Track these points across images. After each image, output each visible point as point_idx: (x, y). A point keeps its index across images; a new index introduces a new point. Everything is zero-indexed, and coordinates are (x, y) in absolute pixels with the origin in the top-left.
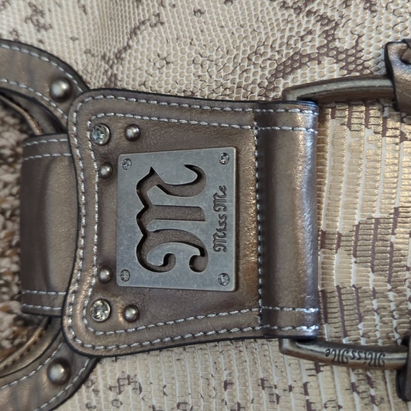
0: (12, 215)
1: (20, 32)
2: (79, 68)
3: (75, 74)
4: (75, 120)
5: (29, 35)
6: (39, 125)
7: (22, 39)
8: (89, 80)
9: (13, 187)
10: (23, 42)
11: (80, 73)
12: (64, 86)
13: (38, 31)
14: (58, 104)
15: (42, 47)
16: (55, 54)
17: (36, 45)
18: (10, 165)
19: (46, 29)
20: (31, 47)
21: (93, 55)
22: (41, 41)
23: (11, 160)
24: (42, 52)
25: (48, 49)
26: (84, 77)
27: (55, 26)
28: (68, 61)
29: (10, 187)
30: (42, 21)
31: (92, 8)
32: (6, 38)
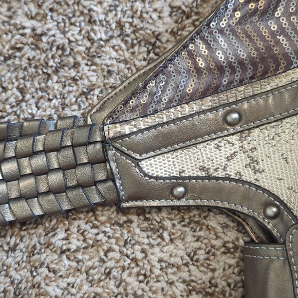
0: (235, 286)
1: (242, 173)
2: (284, 198)
3: (282, 202)
4: (291, 240)
5: (248, 175)
6: (252, 230)
7: (244, 178)
8: (292, 207)
9: (234, 268)
10: (244, 180)
11: (285, 202)
12: (275, 210)
13: (255, 173)
14: (269, 220)
15: (257, 183)
16: (267, 188)
17: (253, 182)
18: (232, 253)
19: (260, 172)
20: (250, 184)
21: (294, 191)
22: (256, 180)
23: (232, 250)
24: (258, 187)
25: (262, 185)
26: (288, 204)
27: (266, 170)
28: (276, 193)
29: (232, 268)
30: (257, 167)
31: (292, 160)
32: (232, 177)
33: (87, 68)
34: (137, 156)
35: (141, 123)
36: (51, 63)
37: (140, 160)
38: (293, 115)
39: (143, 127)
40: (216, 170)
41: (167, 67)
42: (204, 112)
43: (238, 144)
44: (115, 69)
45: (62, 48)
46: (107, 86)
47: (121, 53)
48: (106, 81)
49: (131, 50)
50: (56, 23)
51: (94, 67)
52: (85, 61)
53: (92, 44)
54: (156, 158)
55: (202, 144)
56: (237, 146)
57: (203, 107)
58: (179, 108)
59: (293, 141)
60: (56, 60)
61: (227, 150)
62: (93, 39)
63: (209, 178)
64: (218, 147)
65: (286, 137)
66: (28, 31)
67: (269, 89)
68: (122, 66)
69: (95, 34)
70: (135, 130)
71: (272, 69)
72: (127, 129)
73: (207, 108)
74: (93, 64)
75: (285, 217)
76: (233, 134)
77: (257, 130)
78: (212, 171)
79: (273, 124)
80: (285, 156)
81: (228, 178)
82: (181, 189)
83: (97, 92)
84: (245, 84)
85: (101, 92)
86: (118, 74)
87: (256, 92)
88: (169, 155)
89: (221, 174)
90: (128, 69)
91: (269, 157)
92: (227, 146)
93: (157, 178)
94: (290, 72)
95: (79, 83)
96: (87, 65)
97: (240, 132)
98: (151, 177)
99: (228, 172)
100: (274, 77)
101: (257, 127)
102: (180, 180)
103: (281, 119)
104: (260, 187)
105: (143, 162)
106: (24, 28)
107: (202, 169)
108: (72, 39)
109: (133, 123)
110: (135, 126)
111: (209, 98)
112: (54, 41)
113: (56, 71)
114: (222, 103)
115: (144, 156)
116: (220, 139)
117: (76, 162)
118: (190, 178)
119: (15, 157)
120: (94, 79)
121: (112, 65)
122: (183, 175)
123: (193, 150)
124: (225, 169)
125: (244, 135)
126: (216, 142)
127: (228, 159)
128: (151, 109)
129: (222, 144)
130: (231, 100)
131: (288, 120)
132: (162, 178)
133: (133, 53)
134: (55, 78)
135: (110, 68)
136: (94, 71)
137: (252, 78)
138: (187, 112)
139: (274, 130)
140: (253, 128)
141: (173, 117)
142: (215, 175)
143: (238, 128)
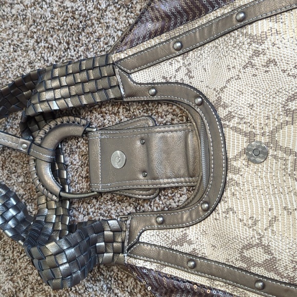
1: (184, 79)
2: (204, 93)
3: (203, 95)
5: (187, 81)
8: (208, 98)
10: (185, 83)
11: (205, 95)
12: (200, 100)
13: (190, 79)
14: (198, 107)
15: (191, 85)
16: (196, 88)
19: (192, 78)
20: (187, 85)
21: (209, 88)
22: (190, 83)
24: (191, 87)
25: (193, 85)
26: (207, 96)
27: (195, 77)
28: (200, 90)
30: (191, 75)
31: (208, 69)
32: (179, 82)
33: (97, 26)
34: (129, 71)
35: (130, 52)
36: (80, 26)
37: (131, 74)
38: (209, 42)
39: (131, 54)
40: (170, 78)
41: (142, 18)
42: (162, 43)
43: (182, 62)
44: (111, 24)
45: (84, 16)
46: (107, 35)
47: (113, 14)
48: (107, 32)
49: (118, 12)
50: (82, 2)
51: (100, 25)
52: (96, 22)
53: (99, 11)
54: (140, 72)
55: (163, 63)
56: (181, 63)
57: (162, 40)
58: (148, 41)
59: (209, 58)
60: (82, 24)
61: (176, 66)
62: (99, 8)
63: (167, 83)
64: (171, 64)
65: (205, 55)
66: (69, 9)
67: (197, 26)
68: (114, 22)
69: (100, 6)
70: (127, 56)
71: (198, 14)
72: (122, 56)
73: (164, 40)
74: (100, 23)
75: (205, 104)
76: (179, 56)
77: (191, 52)
78: (168, 79)
79: (199, 48)
80: (204, 67)
81: (177, 83)
82: (153, 91)
83: (102, 39)
84: (184, 24)
85: (105, 39)
86: (112, 27)
87: (190, 29)
88: (146, 70)
89: (173, 80)
90: (117, 23)
91: (196, 68)
92: (176, 63)
93: (140, 84)
94: (208, 15)
95: (94, 35)
96: (97, 24)
97: (183, 54)
98: (137, 83)
99: (177, 79)
100: (199, 19)
101: (191, 50)
102: (153, 85)
103: (203, 45)
104: (192, 87)
105: (132, 75)
106: (67, 8)
107: (164, 78)
108: (89, 10)
109: (125, 52)
110: (126, 54)
111: (164, 34)
112: (81, 13)
113: (83, 30)
114: (172, 37)
115: (132, 71)
116: (172, 59)
117: (101, 75)
118: (158, 83)
119: (72, 73)
120: (100, 32)
121: (109, 22)
122: (154, 82)
123: (158, 66)
124: (175, 77)
125: (185, 56)
126: (170, 61)
127: (177, 71)
128: (135, 43)
129: (173, 62)
130: (177, 35)
131: (207, 45)
132: (143, 84)
133: (119, 13)
134: (83, 34)
135: (108, 24)
136: (100, 27)
137: (187, 20)
138: (153, 43)
139: (199, 52)
140: (189, 51)
141: (146, 47)
142: (170, 81)
143: (181, 51)
